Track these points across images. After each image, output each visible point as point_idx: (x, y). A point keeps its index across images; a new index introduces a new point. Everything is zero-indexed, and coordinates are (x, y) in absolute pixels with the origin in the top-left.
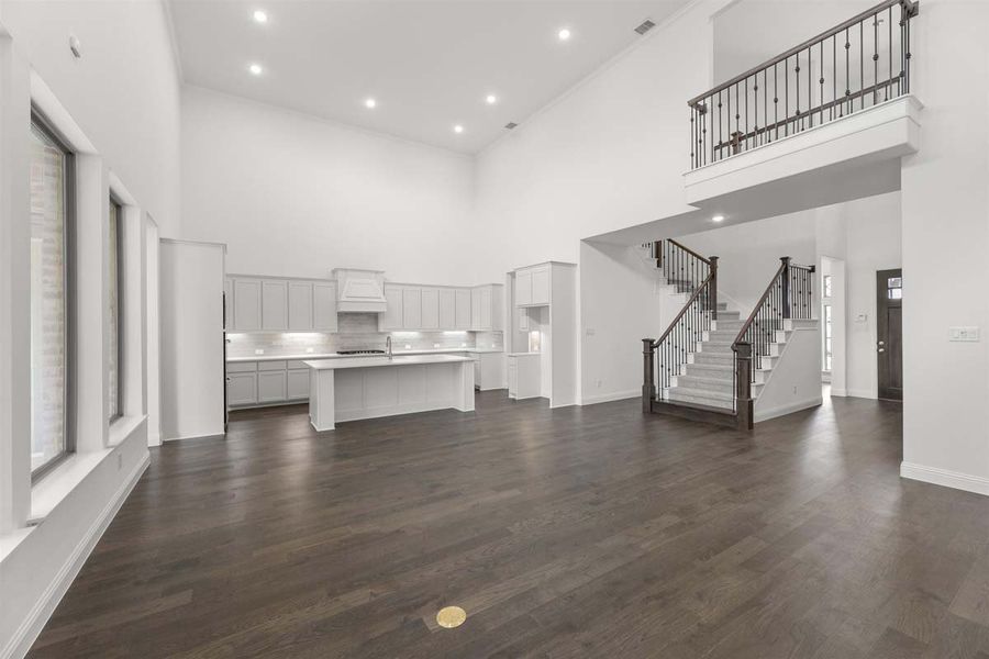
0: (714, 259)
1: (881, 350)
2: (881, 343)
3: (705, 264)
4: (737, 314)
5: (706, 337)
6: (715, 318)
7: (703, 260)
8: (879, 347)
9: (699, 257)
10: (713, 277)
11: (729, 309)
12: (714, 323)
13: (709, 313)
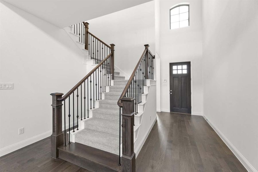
0: (113, 45)
1: (171, 93)
2: (171, 91)
3: (108, 48)
4: (124, 78)
5: (108, 90)
6: (113, 79)
7: (108, 46)
8: (170, 92)
9: (105, 45)
10: (112, 55)
11: (121, 75)
12: (112, 81)
13: (110, 76)
